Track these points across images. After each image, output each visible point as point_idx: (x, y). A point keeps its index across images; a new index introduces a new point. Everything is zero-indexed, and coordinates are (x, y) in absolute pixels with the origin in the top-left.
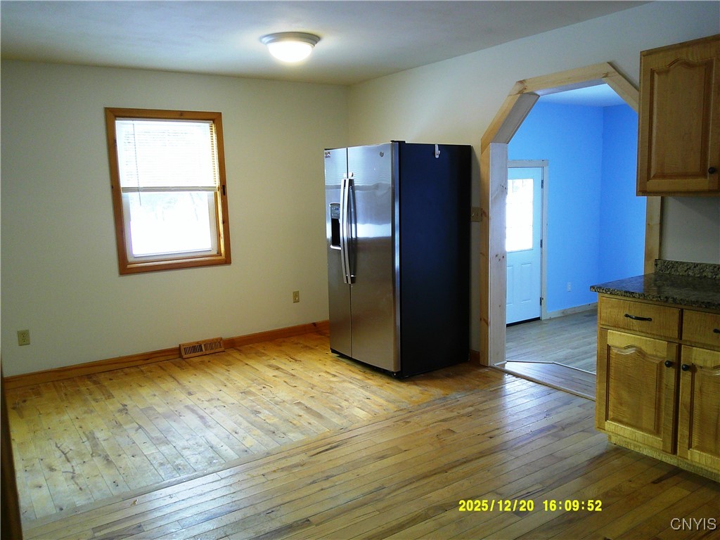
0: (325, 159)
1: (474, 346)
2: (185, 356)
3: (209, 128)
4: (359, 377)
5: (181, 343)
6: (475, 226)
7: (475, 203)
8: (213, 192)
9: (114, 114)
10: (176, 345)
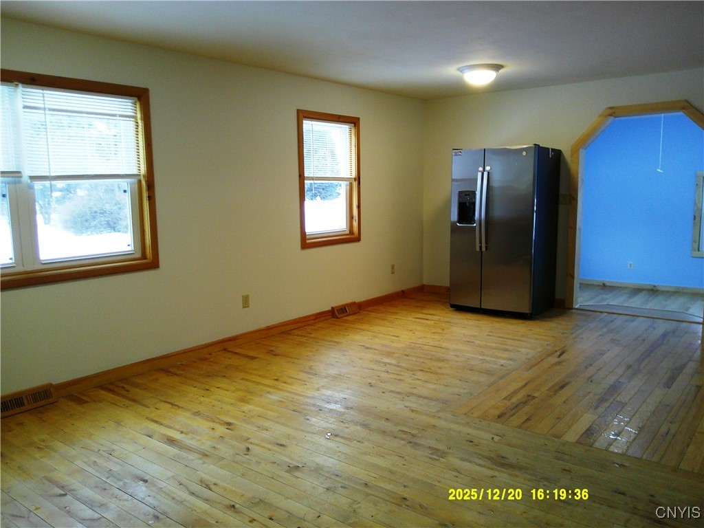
0: (454, 157)
1: (558, 295)
2: (339, 316)
3: (348, 130)
4: (485, 322)
5: (334, 305)
6: (562, 208)
7: (563, 190)
8: (348, 182)
9: (304, 115)
10: (327, 308)
